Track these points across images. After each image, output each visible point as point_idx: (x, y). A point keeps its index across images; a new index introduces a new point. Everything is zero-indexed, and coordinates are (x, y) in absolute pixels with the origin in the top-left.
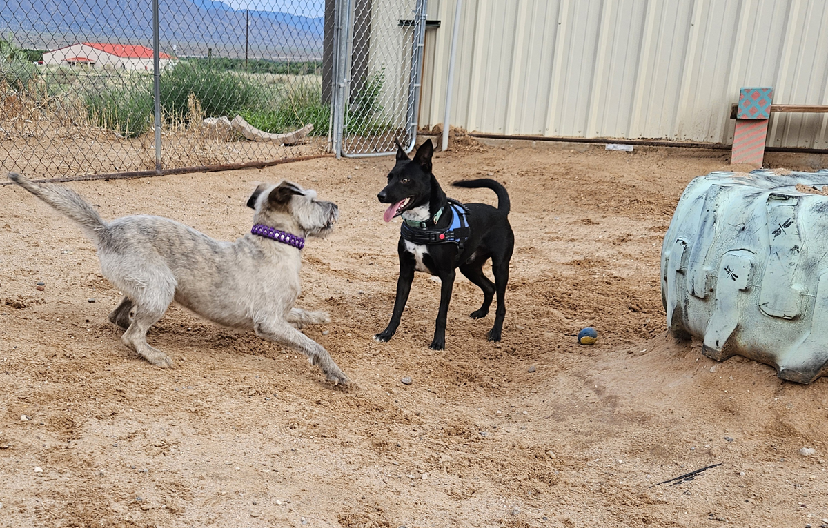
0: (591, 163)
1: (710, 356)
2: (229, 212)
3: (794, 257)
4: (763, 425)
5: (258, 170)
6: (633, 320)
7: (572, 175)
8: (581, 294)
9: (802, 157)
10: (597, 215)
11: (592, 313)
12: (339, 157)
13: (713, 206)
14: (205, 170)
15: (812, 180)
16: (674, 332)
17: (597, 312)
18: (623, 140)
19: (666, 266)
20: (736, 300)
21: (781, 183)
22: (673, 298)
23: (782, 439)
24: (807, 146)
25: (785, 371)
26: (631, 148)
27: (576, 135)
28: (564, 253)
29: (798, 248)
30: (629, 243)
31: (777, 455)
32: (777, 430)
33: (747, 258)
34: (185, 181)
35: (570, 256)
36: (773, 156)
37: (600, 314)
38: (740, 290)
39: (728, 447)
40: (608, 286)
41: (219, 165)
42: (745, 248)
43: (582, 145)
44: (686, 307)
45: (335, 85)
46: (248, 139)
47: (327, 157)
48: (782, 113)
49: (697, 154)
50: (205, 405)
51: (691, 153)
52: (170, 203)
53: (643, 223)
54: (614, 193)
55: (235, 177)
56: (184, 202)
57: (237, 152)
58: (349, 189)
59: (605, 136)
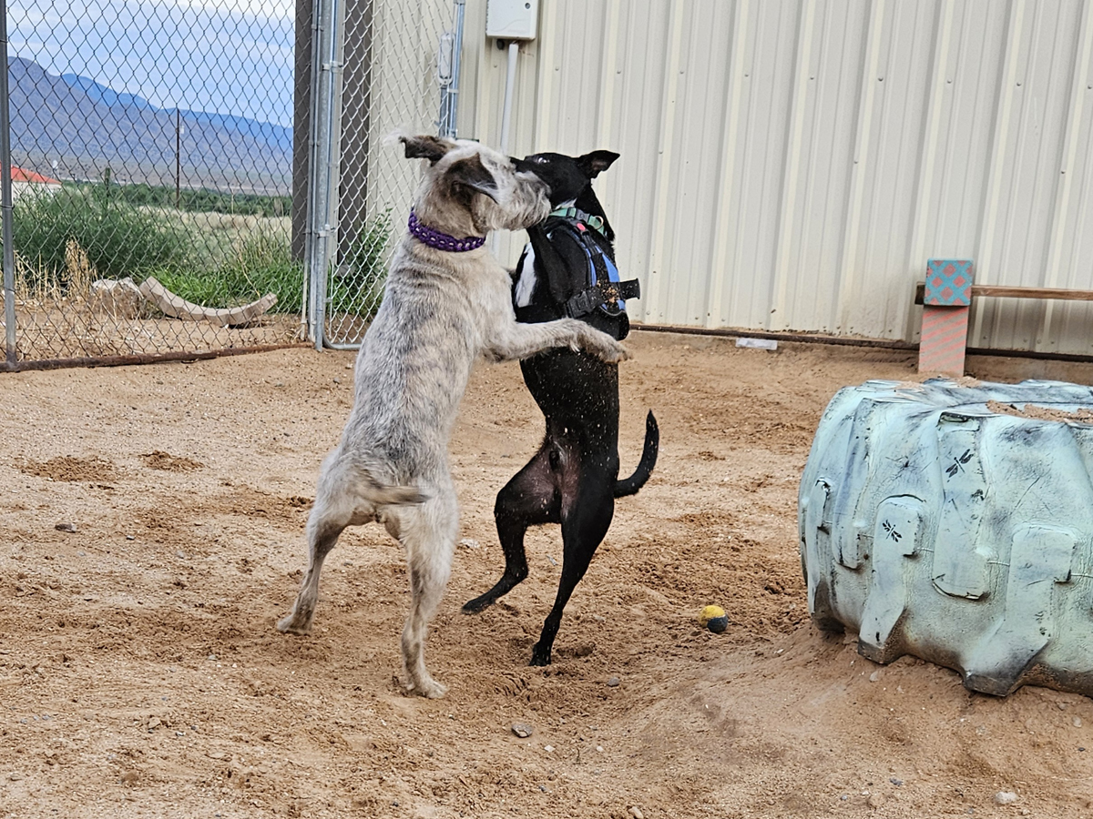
0: (715, 367)
1: (868, 656)
2: (133, 433)
3: (977, 506)
4: (945, 759)
5: (184, 366)
6: (769, 606)
7: (686, 384)
8: (694, 566)
9: (1020, 364)
10: (722, 446)
11: (710, 595)
12: (321, 348)
13: (865, 429)
14: (92, 364)
15: (1009, 395)
16: (819, 620)
17: (717, 594)
18: (761, 332)
19: (804, 521)
20: (901, 571)
21: (965, 399)
22: (816, 568)
23: (971, 780)
24: (1026, 347)
25: (974, 678)
26: (774, 345)
27: (692, 324)
28: (670, 503)
29: (981, 493)
30: (770, 488)
31: (964, 804)
32: (964, 767)
33: (913, 507)
34: (58, 382)
35: (680, 508)
36: (979, 360)
37: (722, 597)
38: (905, 556)
39: (894, 794)
40: (735, 553)
41: (117, 356)
42: (911, 494)
43: (701, 338)
44: (833, 581)
45: (311, 233)
46: (167, 315)
47: (300, 347)
48: (988, 298)
49: (869, 356)
50: (72, 745)
51: (862, 354)
52: (30, 416)
53: (791, 458)
54: (749, 413)
55: (144, 376)
56: (55, 415)
57: (148, 336)
58: (336, 398)
59: (735, 326)
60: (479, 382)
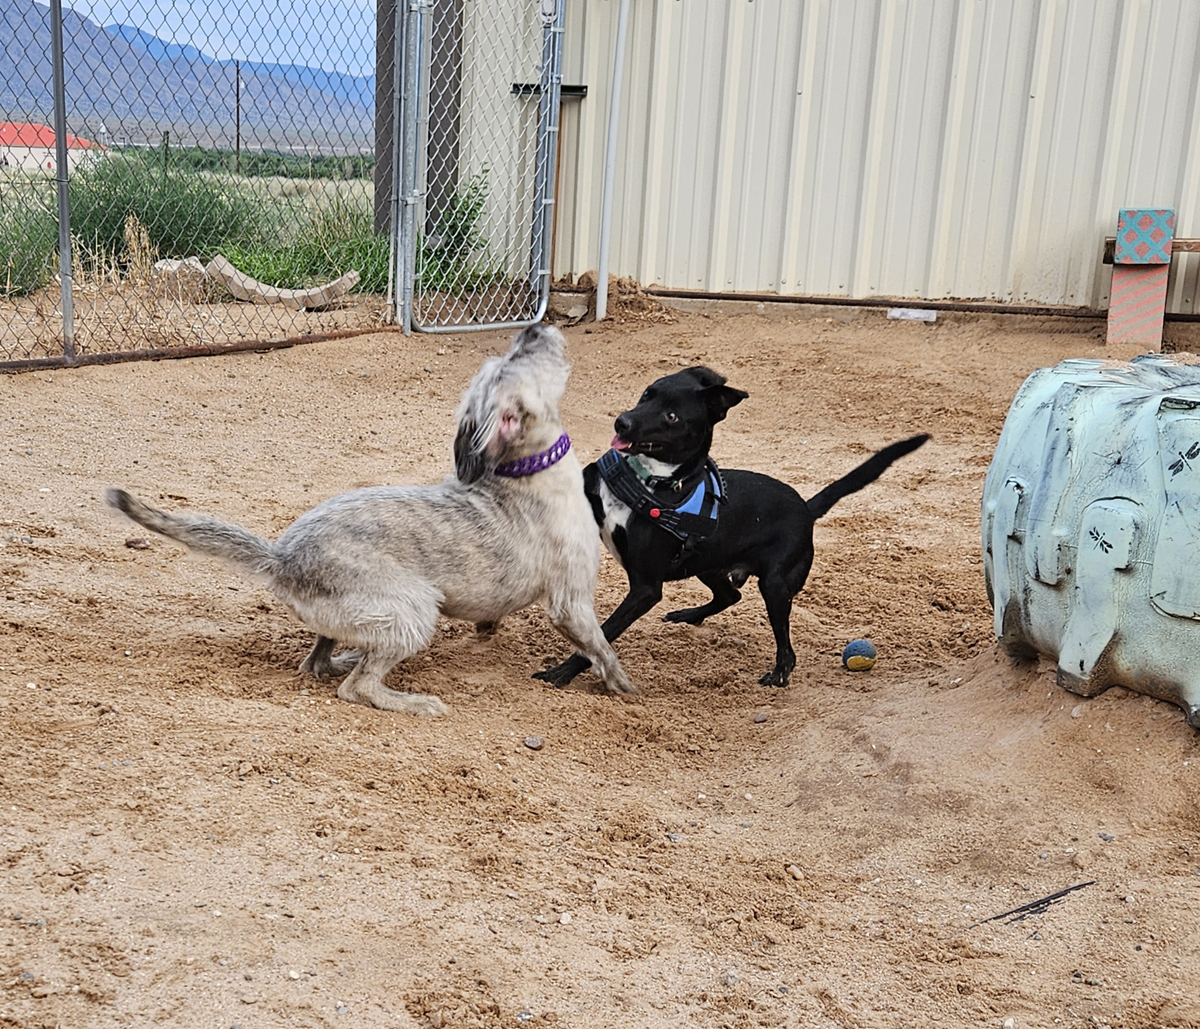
0: (863, 343)
1: (1069, 687)
2: (204, 433)
4: (1166, 811)
5: (258, 356)
6: (938, 626)
7: (830, 363)
8: (848, 578)
10: (874, 436)
11: (868, 612)
12: (409, 332)
13: (1066, 420)
14: (157, 357)
16: (1007, 645)
17: (877, 612)
18: (918, 301)
19: (990, 528)
20: (1111, 588)
21: (1184, 380)
22: (1004, 585)
26: (932, 315)
27: (835, 293)
30: (933, 485)
31: (1190, 865)
32: (1189, 819)
33: (1126, 513)
34: (121, 378)
36: (1180, 329)
37: (882, 615)
38: (1117, 569)
39: (1105, 852)
40: (896, 563)
41: (184, 347)
42: (1124, 496)
43: (846, 310)
44: (1026, 600)
45: (398, 200)
46: (238, 299)
47: (386, 331)
48: (1191, 253)
49: (1047, 325)
50: (156, 795)
51: (1038, 324)
52: (91, 417)
53: (956, 449)
54: (905, 396)
55: (214, 369)
56: (118, 415)
57: (217, 324)
58: (427, 390)
59: (886, 294)
60: (590, 366)
